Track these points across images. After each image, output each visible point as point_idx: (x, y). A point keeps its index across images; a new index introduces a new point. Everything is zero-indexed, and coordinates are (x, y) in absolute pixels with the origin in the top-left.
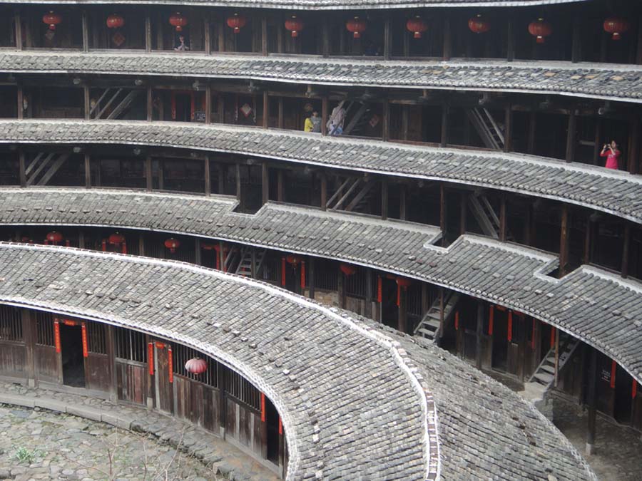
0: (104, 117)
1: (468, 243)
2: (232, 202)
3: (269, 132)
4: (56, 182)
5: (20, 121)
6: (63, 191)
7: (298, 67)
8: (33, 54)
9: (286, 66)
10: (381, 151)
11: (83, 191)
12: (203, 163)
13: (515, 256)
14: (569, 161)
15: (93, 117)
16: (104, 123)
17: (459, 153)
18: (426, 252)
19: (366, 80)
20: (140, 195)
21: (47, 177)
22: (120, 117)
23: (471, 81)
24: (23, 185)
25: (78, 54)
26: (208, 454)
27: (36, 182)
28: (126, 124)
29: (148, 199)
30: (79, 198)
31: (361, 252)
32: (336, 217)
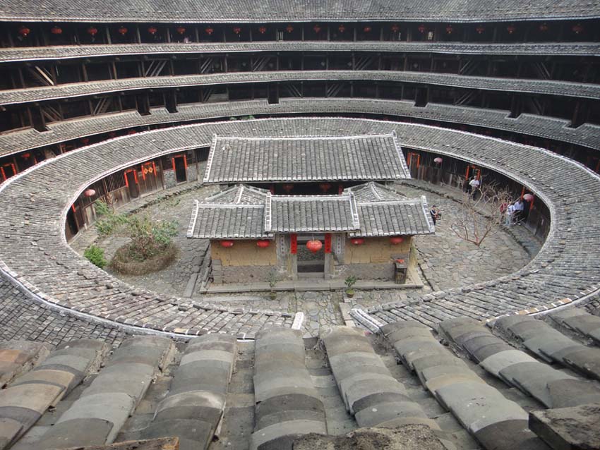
0: (360, 69)
1: (525, 117)
2: (413, 103)
3: (433, 74)
4: (338, 96)
5: (327, 71)
6: (342, 99)
7: (454, 47)
8: (334, 43)
9: (447, 47)
10: (488, 81)
11: (350, 99)
12: (401, 87)
13: (549, 121)
14: (584, 83)
15: (356, 69)
16: (360, 71)
17: (526, 81)
18: (506, 120)
19: (488, 52)
20: (373, 100)
21: (336, 93)
22: (365, 69)
23: (543, 51)
24: (326, 97)
25: (351, 43)
26: (441, 191)
27: (330, 96)
28: (369, 72)
29: (376, 102)
30: (349, 101)
31: (476, 120)
32: (460, 108)
